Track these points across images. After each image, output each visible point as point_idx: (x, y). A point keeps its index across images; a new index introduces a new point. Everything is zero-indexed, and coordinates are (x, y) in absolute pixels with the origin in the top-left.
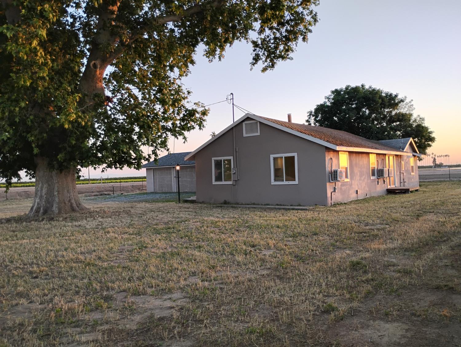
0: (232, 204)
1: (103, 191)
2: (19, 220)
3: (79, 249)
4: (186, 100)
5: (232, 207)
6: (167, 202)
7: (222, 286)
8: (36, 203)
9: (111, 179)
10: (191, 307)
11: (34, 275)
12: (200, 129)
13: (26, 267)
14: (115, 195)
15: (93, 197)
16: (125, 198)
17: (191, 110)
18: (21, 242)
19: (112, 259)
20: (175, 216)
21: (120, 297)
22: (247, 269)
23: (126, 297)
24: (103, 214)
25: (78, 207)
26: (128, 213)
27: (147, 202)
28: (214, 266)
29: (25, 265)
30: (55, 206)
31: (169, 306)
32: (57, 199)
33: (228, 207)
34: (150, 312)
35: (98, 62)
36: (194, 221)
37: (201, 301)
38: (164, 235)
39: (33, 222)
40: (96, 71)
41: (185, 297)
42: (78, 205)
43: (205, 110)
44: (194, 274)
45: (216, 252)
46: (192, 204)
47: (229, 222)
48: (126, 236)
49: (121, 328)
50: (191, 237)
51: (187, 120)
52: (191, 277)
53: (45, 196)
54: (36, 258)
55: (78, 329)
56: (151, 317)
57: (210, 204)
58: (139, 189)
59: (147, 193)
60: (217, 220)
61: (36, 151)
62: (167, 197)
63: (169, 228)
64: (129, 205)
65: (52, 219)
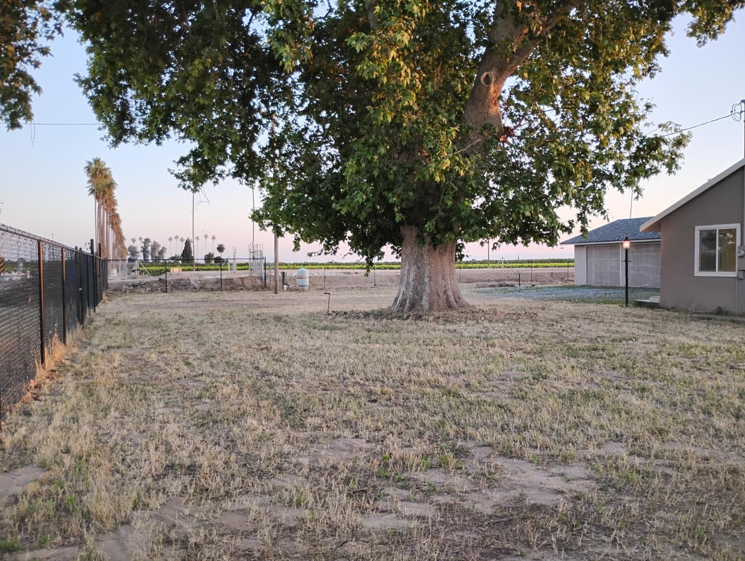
0: (735, 315)
1: (504, 280)
2: (379, 315)
3: (442, 367)
4: (642, 122)
5: (733, 321)
6: (605, 303)
7: (669, 471)
8: (401, 293)
9: (522, 262)
10: (595, 498)
11: (373, 398)
12: (670, 172)
13: (367, 383)
14: (522, 286)
15: (488, 289)
16: (536, 293)
17: (652, 139)
18: (371, 347)
19: (485, 390)
20: (612, 328)
21: (480, 453)
22: (734, 447)
23: (489, 457)
24: (492, 315)
25: (456, 302)
26: (532, 317)
27: (570, 301)
28: (662, 429)
29: (367, 380)
30: (425, 298)
31: (555, 487)
32: (427, 289)
33: (723, 320)
34: (520, 490)
35: (492, 74)
36: (646, 341)
37: (619, 491)
38: (584, 361)
39: (395, 320)
40: (489, 88)
41: (589, 478)
42: (457, 299)
43: (683, 135)
44: (618, 438)
45: (675, 404)
46: (650, 311)
47: (718, 349)
48: (519, 354)
49: (466, 507)
50: (631, 370)
51: (642, 158)
52: (611, 442)
53: (413, 283)
54: (384, 372)
55: (405, 493)
56: (521, 499)
57: (687, 312)
58: (562, 279)
59: (573, 287)
60: (693, 343)
61: (398, 217)
62: (608, 295)
63: (595, 349)
64: (540, 304)
65: (419, 317)
